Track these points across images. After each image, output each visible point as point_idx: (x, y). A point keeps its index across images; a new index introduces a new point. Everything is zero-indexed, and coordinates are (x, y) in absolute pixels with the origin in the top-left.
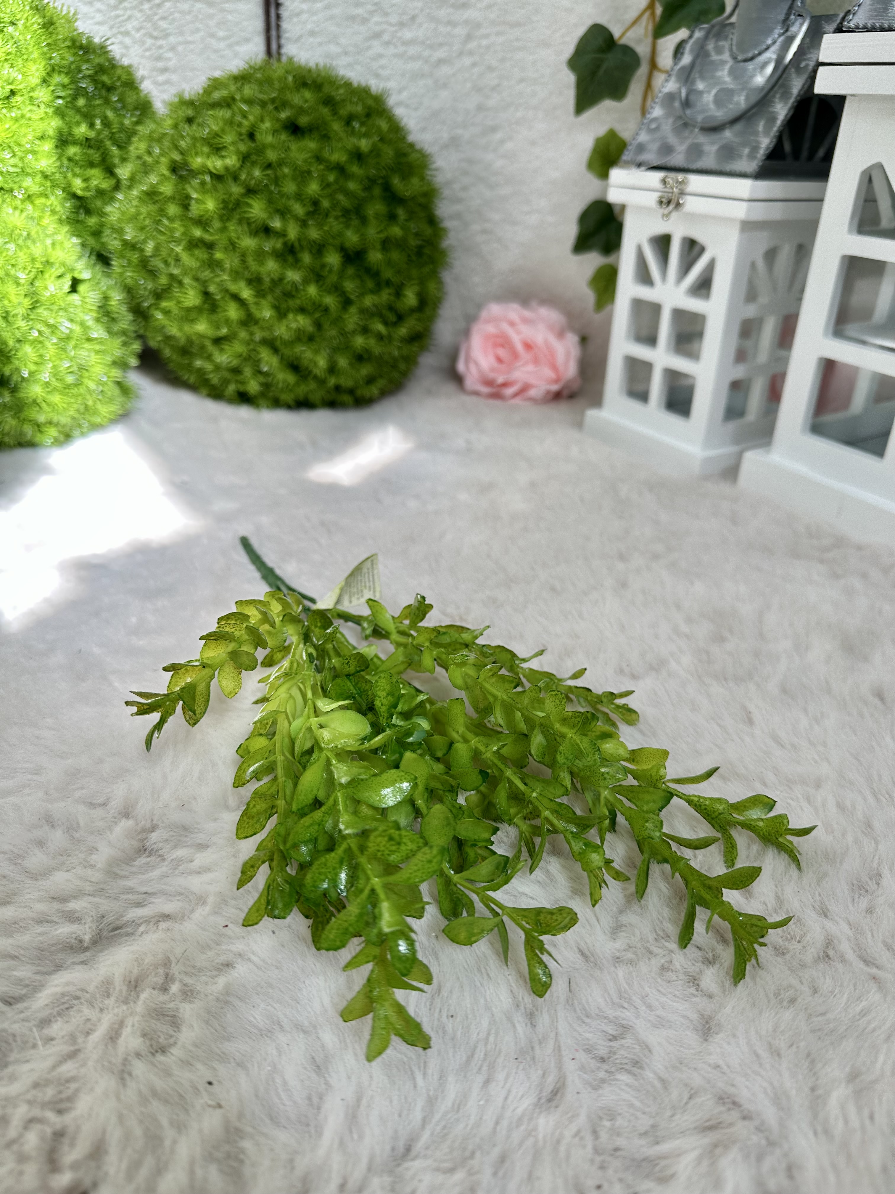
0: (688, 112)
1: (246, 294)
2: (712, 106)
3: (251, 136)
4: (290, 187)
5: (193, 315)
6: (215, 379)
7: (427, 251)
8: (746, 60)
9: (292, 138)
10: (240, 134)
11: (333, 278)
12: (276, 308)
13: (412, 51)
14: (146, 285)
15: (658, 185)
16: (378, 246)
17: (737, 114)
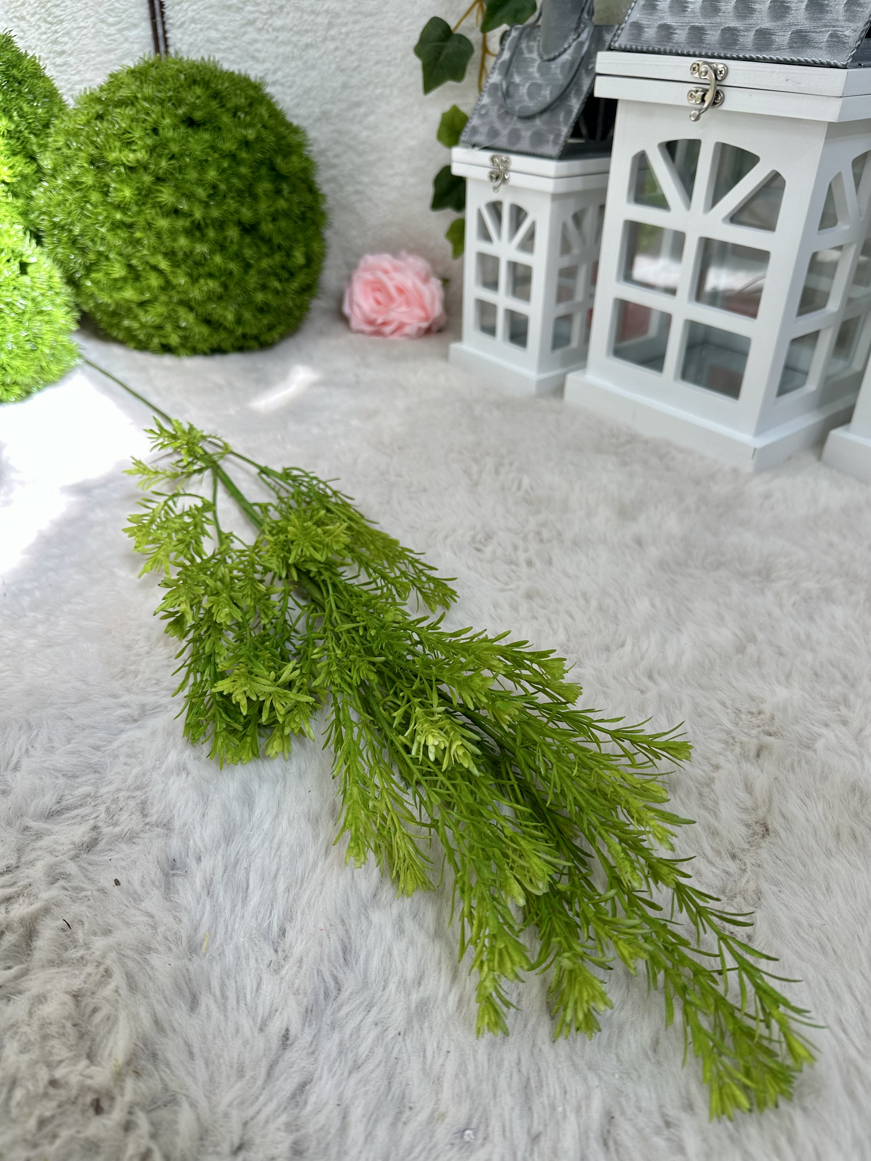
0: (509, 101)
1: (164, 264)
2: (526, 98)
3: (155, 131)
4: (192, 175)
5: (119, 284)
6: (141, 336)
7: (309, 215)
8: (550, 60)
9: (190, 131)
10: (146, 129)
11: (235, 248)
12: (190, 275)
13: (283, 36)
14: (76, 260)
15: (488, 163)
16: (269, 218)
17: (543, 106)
